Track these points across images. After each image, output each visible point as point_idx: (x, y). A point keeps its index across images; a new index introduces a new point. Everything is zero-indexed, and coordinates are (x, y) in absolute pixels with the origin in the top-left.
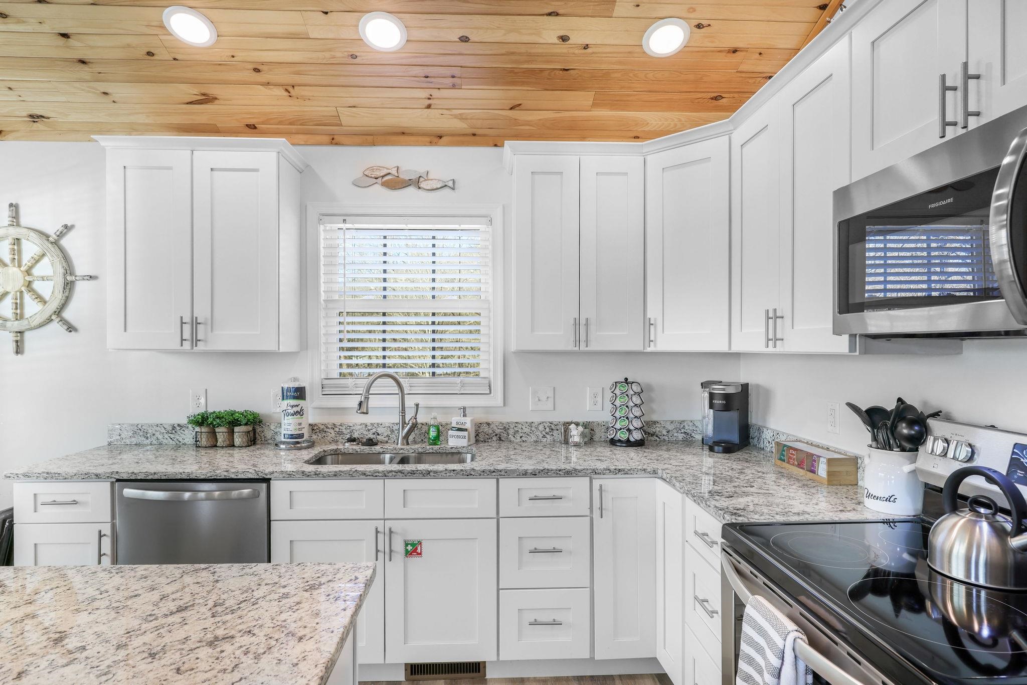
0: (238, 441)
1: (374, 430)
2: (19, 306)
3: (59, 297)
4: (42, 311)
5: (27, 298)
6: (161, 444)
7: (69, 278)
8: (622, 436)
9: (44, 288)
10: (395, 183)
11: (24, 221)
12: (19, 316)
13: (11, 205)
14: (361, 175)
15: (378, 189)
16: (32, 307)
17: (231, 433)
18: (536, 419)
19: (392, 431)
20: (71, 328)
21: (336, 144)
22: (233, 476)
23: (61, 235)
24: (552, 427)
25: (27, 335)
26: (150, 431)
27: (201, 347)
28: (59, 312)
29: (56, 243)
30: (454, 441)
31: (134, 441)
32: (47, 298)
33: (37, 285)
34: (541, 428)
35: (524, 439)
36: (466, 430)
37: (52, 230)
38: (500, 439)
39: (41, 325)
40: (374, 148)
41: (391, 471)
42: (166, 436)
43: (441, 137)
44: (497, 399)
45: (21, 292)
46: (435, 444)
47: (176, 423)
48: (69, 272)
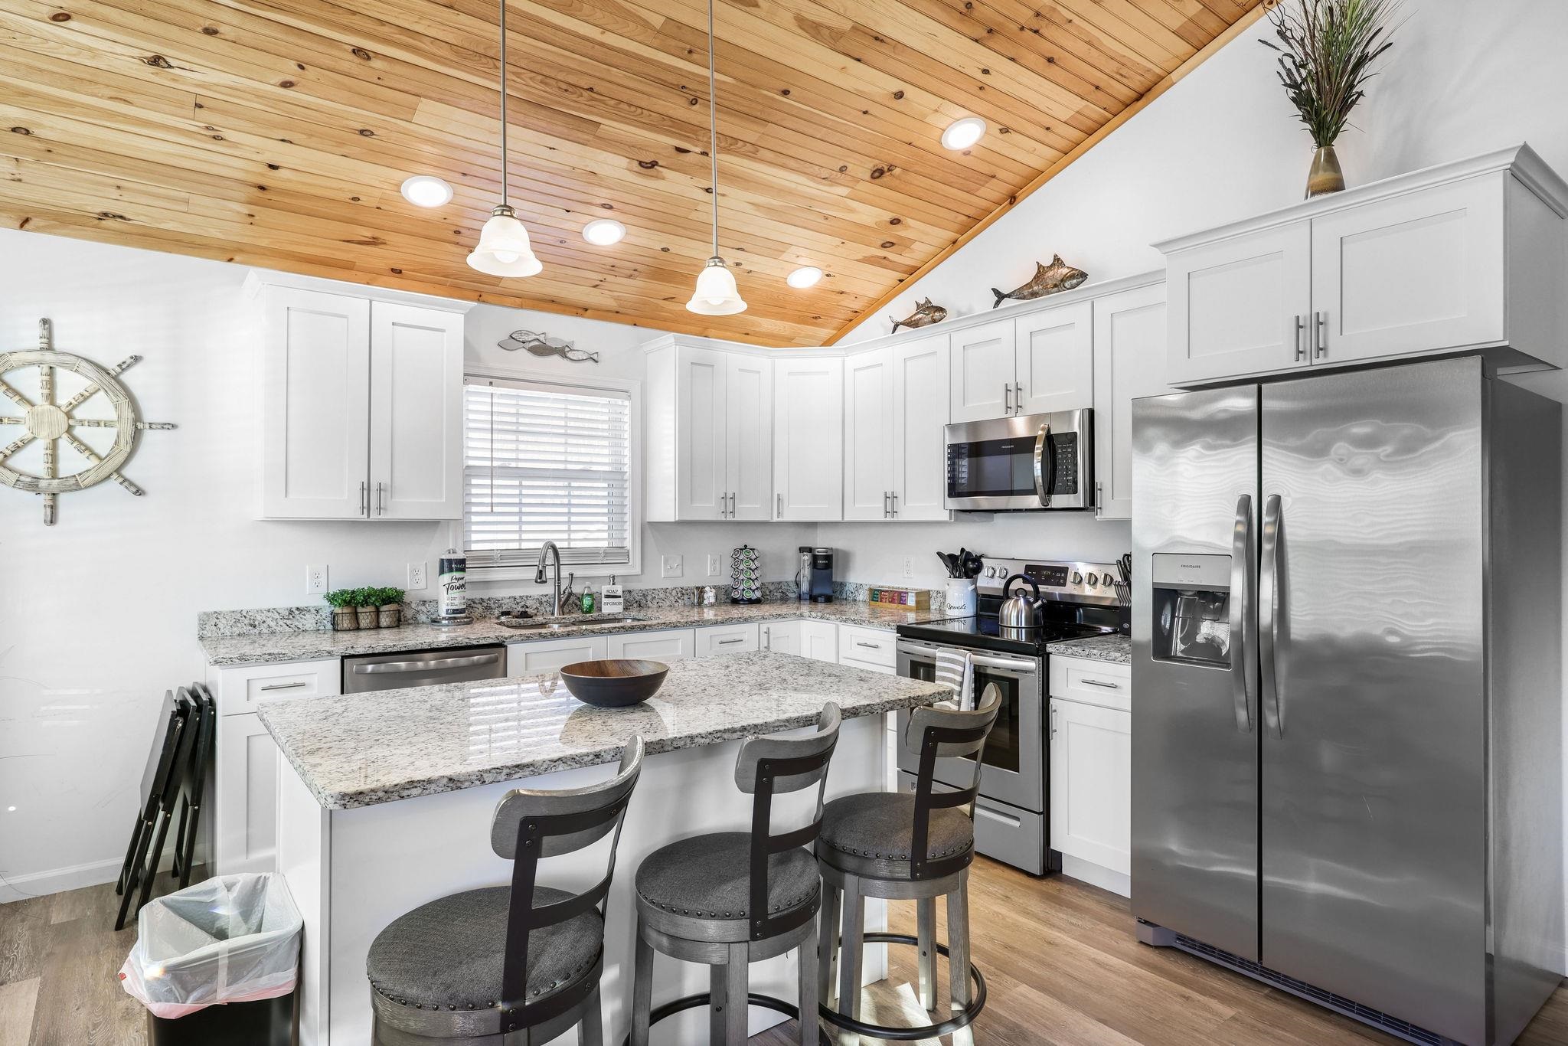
0: (385, 620)
1: (523, 603)
6: (273, 633)
8: (748, 595)
10: (542, 350)
11: (62, 345)
14: (507, 337)
15: (523, 354)
17: (378, 612)
18: (669, 585)
19: (541, 603)
21: (484, 302)
22: (475, 643)
23: (124, 367)
24: (683, 592)
26: (259, 618)
27: (384, 516)
29: (116, 378)
30: (609, 608)
31: (236, 630)
34: (674, 593)
35: (660, 604)
36: (620, 597)
38: (640, 606)
40: (521, 311)
41: (615, 628)
42: (281, 622)
43: (586, 310)
44: (634, 567)
46: (589, 612)
47: (294, 605)
48: (138, 418)
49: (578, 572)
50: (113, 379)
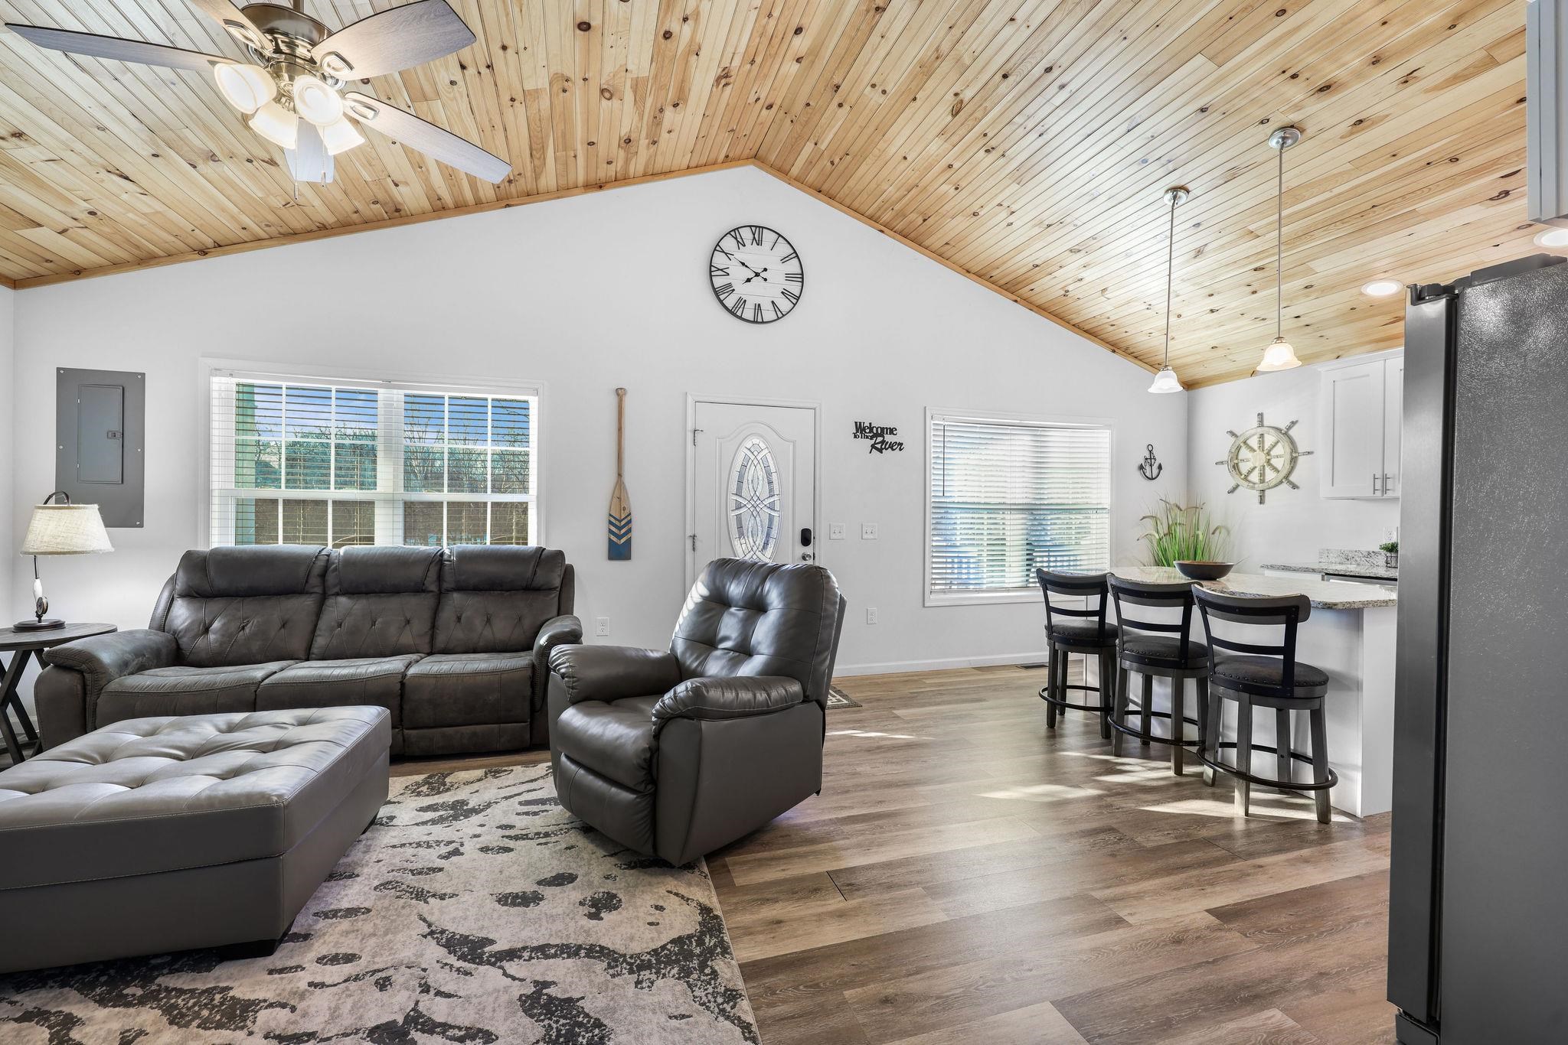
2: (1262, 475)
3: (1287, 467)
4: (1276, 477)
5: (1268, 470)
7: (1294, 455)
9: (1278, 463)
11: (1266, 423)
12: (1262, 481)
13: (1259, 414)
16: (1270, 475)
20: (1295, 487)
23: (1289, 428)
25: (1267, 492)
26: (1351, 554)
27: (1389, 494)
28: (1287, 477)
29: (1286, 434)
31: (1338, 560)
32: (1280, 469)
33: (1273, 461)
37: (1283, 426)
39: (1276, 486)
42: (1363, 559)
45: (1264, 466)
48: (1294, 451)
50: (1285, 434)
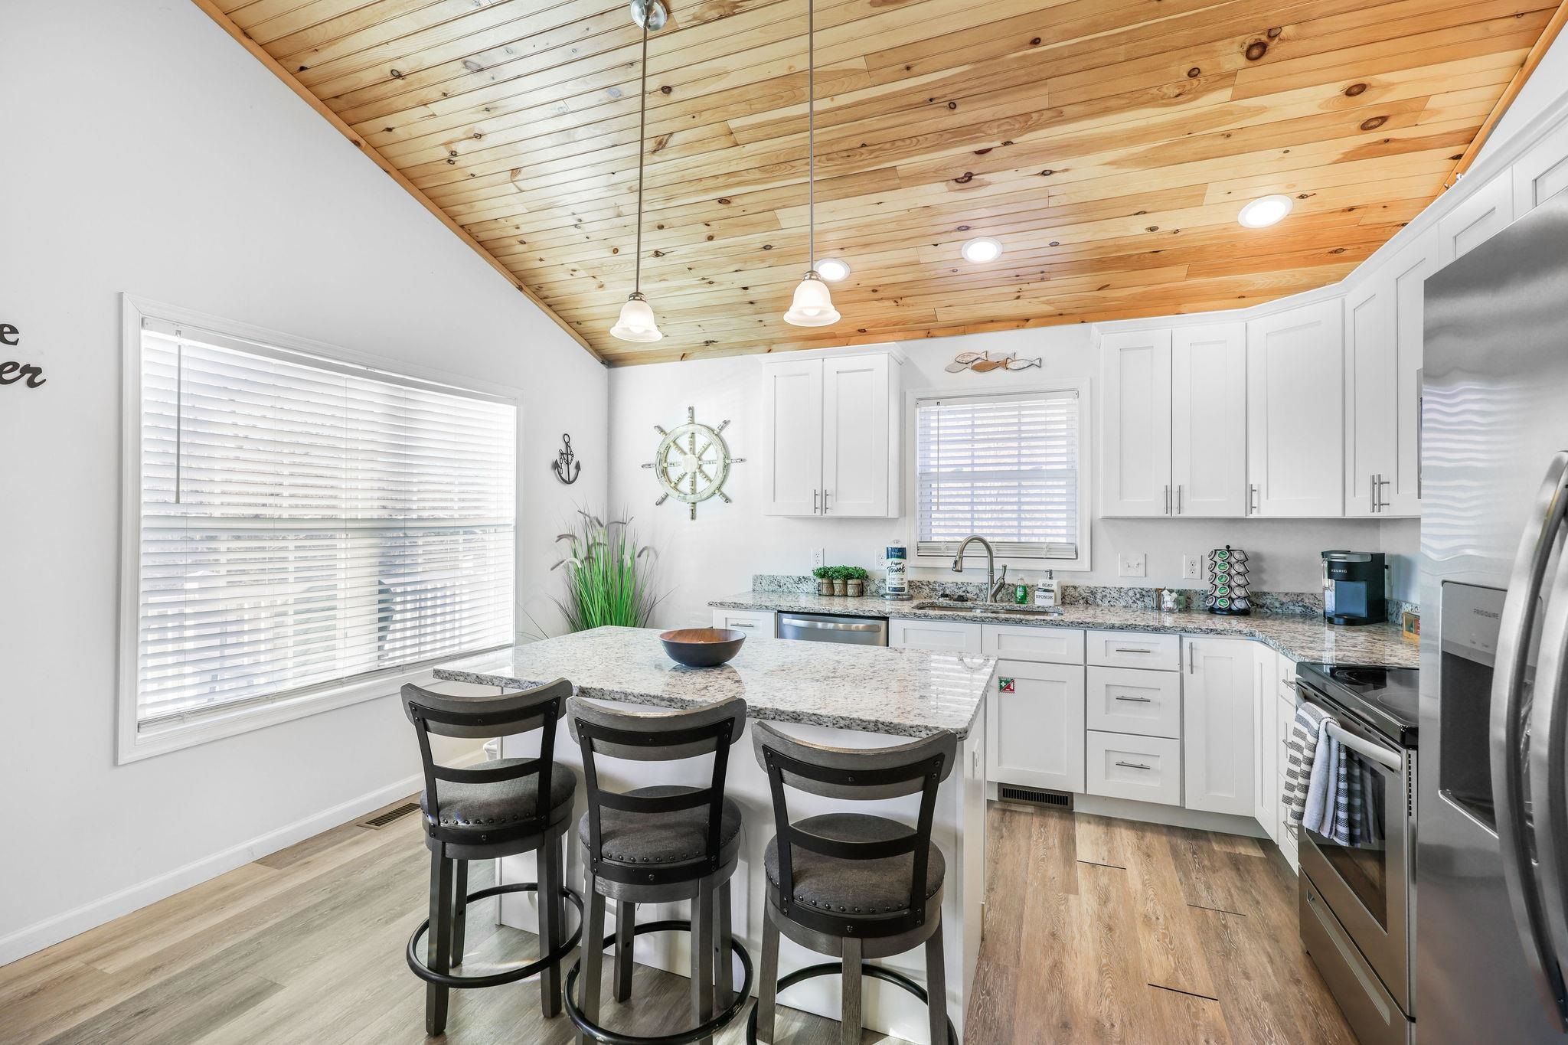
0: (850, 592)
1: (964, 589)
2: (693, 483)
3: (721, 476)
4: (709, 488)
5: (699, 477)
6: (790, 592)
7: (727, 461)
8: (1222, 604)
9: (711, 470)
10: (984, 366)
11: (697, 420)
12: (694, 492)
13: (690, 408)
14: (953, 362)
15: (969, 374)
16: (702, 485)
17: (846, 584)
18: (1126, 585)
19: (981, 590)
20: (727, 500)
21: (932, 337)
22: (861, 614)
23: (721, 429)
24: (1143, 594)
25: (699, 505)
26: (782, 581)
27: (829, 514)
28: (719, 488)
30: (1040, 601)
31: (771, 588)
32: (712, 478)
33: (705, 467)
34: (1131, 593)
35: (1112, 603)
36: (1053, 591)
37: (715, 424)
38: (1087, 603)
39: (708, 498)
40: (965, 336)
41: (988, 617)
42: (794, 586)
43: (1028, 320)
44: (1084, 563)
45: (695, 473)
46: (1022, 603)
47: (802, 575)
48: (727, 456)
49: (1011, 564)
50: (717, 434)
